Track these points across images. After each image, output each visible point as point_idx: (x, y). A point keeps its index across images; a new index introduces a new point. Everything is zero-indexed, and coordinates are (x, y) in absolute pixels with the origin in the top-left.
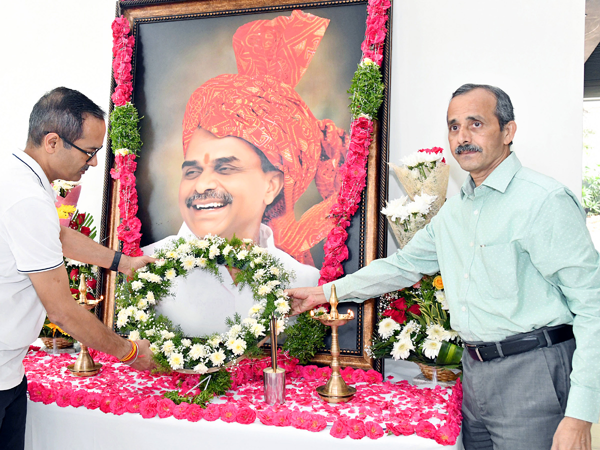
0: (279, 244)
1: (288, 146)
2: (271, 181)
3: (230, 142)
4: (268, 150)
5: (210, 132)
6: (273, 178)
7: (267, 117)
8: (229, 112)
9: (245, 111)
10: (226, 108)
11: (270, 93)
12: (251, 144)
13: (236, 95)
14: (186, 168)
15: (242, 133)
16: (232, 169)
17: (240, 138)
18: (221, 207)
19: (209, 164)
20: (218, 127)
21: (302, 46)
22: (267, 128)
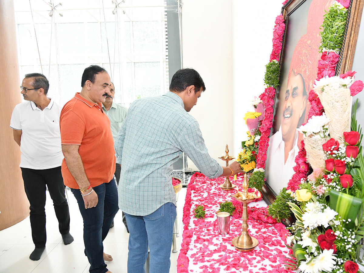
0: (298, 144)
1: (312, 78)
2: (304, 102)
3: (298, 77)
4: (306, 81)
5: (294, 72)
6: (304, 100)
7: (310, 60)
8: (301, 58)
9: (304, 57)
10: (300, 56)
11: (313, 42)
12: (302, 78)
13: (304, 47)
14: (287, 94)
15: (302, 71)
16: (296, 94)
17: (301, 75)
18: (289, 117)
19: (292, 91)
20: (297, 69)
21: (328, 4)
22: (308, 67)
